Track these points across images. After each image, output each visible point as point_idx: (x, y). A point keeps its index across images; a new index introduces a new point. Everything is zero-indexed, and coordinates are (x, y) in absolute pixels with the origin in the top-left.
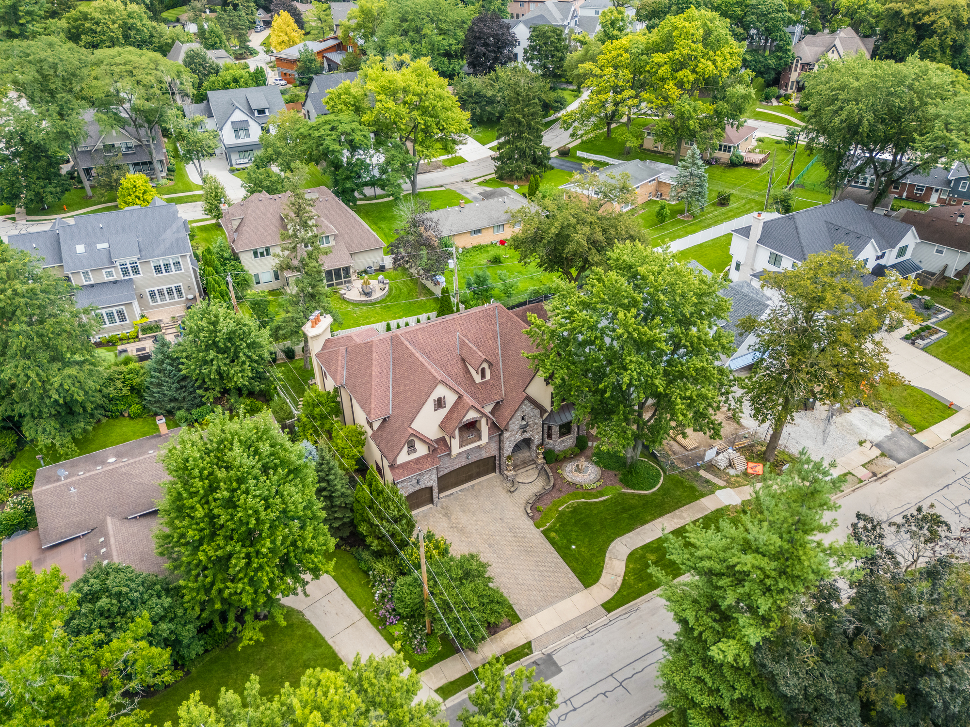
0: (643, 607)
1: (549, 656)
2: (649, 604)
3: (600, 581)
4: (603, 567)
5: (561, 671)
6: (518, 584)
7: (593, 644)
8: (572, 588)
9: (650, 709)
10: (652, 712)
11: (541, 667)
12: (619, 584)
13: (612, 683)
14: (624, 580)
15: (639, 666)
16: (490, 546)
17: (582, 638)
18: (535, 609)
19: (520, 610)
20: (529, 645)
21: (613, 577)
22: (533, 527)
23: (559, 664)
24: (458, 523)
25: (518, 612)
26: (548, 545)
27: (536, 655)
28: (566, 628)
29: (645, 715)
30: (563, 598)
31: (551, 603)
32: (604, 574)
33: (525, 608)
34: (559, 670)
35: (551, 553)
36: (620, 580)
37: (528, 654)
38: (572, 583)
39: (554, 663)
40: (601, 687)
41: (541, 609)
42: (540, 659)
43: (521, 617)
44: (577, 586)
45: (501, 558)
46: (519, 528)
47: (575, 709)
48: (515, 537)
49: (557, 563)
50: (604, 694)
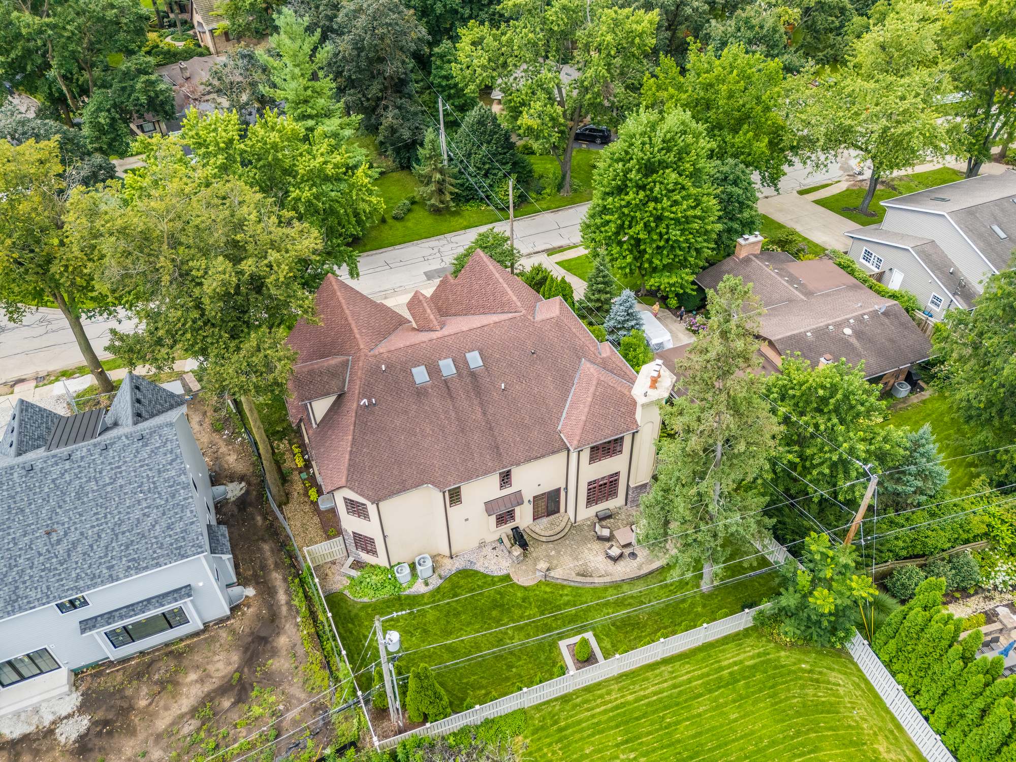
13: (393, 265)
40: (402, 264)
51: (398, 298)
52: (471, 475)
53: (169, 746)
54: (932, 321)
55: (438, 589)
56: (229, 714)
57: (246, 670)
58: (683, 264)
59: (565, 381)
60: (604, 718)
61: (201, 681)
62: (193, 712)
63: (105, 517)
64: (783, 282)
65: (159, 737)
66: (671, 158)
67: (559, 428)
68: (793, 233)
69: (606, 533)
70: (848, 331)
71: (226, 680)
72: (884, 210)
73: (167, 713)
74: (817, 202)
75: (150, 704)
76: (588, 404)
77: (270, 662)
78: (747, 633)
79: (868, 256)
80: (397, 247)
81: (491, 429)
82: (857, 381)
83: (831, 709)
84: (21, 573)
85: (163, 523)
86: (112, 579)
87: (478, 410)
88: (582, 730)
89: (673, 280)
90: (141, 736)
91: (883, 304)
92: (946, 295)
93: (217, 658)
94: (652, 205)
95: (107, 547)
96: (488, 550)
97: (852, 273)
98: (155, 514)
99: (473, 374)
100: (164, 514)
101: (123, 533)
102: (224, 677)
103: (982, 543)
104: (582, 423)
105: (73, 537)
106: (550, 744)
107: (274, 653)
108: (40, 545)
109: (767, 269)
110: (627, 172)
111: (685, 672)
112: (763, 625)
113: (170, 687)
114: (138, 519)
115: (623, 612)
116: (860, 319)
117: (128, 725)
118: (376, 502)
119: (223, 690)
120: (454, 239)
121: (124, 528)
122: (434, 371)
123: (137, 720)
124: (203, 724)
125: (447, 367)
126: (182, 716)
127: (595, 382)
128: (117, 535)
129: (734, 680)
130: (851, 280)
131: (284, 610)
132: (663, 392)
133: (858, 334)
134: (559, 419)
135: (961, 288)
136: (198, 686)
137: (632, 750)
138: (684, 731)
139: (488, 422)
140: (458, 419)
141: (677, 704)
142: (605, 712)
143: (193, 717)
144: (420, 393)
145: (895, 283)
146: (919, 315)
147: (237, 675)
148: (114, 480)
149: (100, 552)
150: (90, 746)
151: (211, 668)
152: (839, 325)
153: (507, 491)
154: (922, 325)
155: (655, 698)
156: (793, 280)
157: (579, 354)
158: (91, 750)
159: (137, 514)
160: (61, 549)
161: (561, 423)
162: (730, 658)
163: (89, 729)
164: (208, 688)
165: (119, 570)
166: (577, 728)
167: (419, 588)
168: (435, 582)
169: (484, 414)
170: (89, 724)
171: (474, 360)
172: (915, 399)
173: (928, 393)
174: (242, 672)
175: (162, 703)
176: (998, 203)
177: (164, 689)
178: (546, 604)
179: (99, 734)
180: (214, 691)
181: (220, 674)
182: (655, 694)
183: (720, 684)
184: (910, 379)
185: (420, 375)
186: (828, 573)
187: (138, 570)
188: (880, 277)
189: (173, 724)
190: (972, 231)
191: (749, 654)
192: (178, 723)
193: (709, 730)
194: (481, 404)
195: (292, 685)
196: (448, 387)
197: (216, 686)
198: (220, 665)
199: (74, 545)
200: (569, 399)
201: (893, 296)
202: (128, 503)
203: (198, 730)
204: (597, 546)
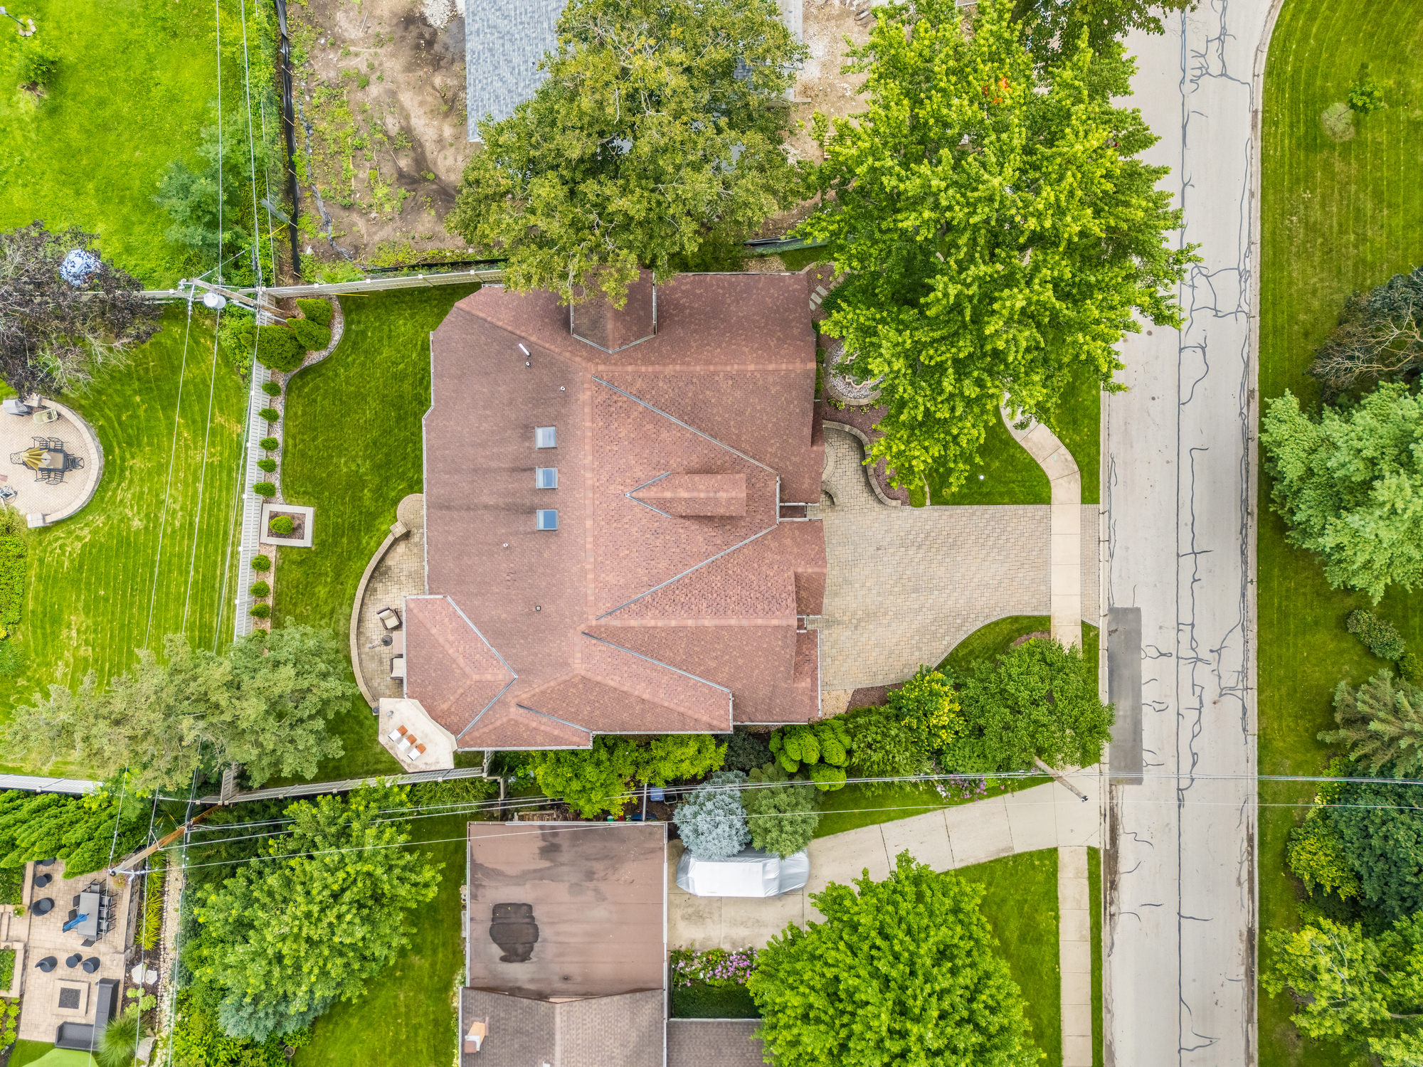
0: (1113, 450)
1: (1112, 610)
2: (1114, 439)
3: (1050, 478)
4: (1032, 459)
5: (1138, 610)
6: (996, 589)
7: (1127, 548)
8: (1040, 521)
9: (1240, 541)
10: (1244, 543)
11: (1120, 628)
12: (1070, 457)
13: (1188, 562)
14: (1067, 446)
15: (1186, 517)
16: (916, 590)
17: (1112, 556)
18: (1043, 588)
19: (1035, 609)
20: (1087, 628)
21: (1055, 456)
22: (917, 512)
23: (1129, 605)
24: (854, 614)
25: (1036, 613)
26: (960, 510)
27: (1102, 625)
28: (1088, 566)
29: (1242, 553)
30: (1048, 543)
31: (1046, 564)
32: (1043, 466)
33: (1034, 601)
34: (1137, 611)
35: (973, 514)
36: (1063, 450)
37: (1097, 635)
38: (1033, 518)
39: (1125, 611)
40: (1186, 579)
41: (1046, 581)
42: (1109, 623)
43: (1045, 613)
44: (1040, 513)
45: (944, 588)
46: (909, 533)
47: (1193, 625)
48: (919, 547)
49: (993, 517)
50: (1195, 580)
51: (1076, 543)
53: (379, 103)
56: (390, 164)
57: (434, 187)
59: (497, 635)
60: (222, 516)
61: (440, 141)
62: (407, 131)
63: (521, 23)
65: (393, 94)
67: (449, 598)
71: (431, 166)
73: (416, 103)
75: (434, 88)
76: (447, 646)
77: (433, 213)
80: (1252, 590)
81: (469, 509)
87: (491, 501)
88: (220, 491)
90: (401, 78)
93: (460, 158)
95: (495, 27)
100: (510, 91)
101: (503, 45)
102: (435, 164)
104: (429, 625)
106: (221, 454)
113: (445, 108)
114: (511, 61)
117: (418, 65)
119: (420, 161)
120: (1232, 706)
121: (508, 45)
123: (421, 73)
124: (389, 138)
126: (407, 118)
127: (467, 670)
128: (502, 38)
134: (458, 603)
136: (435, 137)
137: (182, 526)
139: (476, 508)
140: (488, 470)
141: (203, 590)
142: (227, 520)
143: (402, 128)
147: (431, 176)
150: (411, 27)
151: (450, 152)
155: (218, 572)
158: (406, 28)
161: (453, 603)
163: (430, 26)
164: (429, 147)
166: (224, 486)
169: (486, 507)
170: (436, 26)
174: (433, 182)
175: (429, 99)
177: (446, 102)
179: (421, 36)
180: (423, 153)
181: (439, 161)
182: (222, 574)
189: (402, 108)
192: (401, 113)
193: (167, 605)
194: (496, 507)
195: (394, 230)
196: (525, 470)
197: (428, 154)
198: (450, 161)
200: (476, 630)
202: (528, 48)
203: (385, 133)
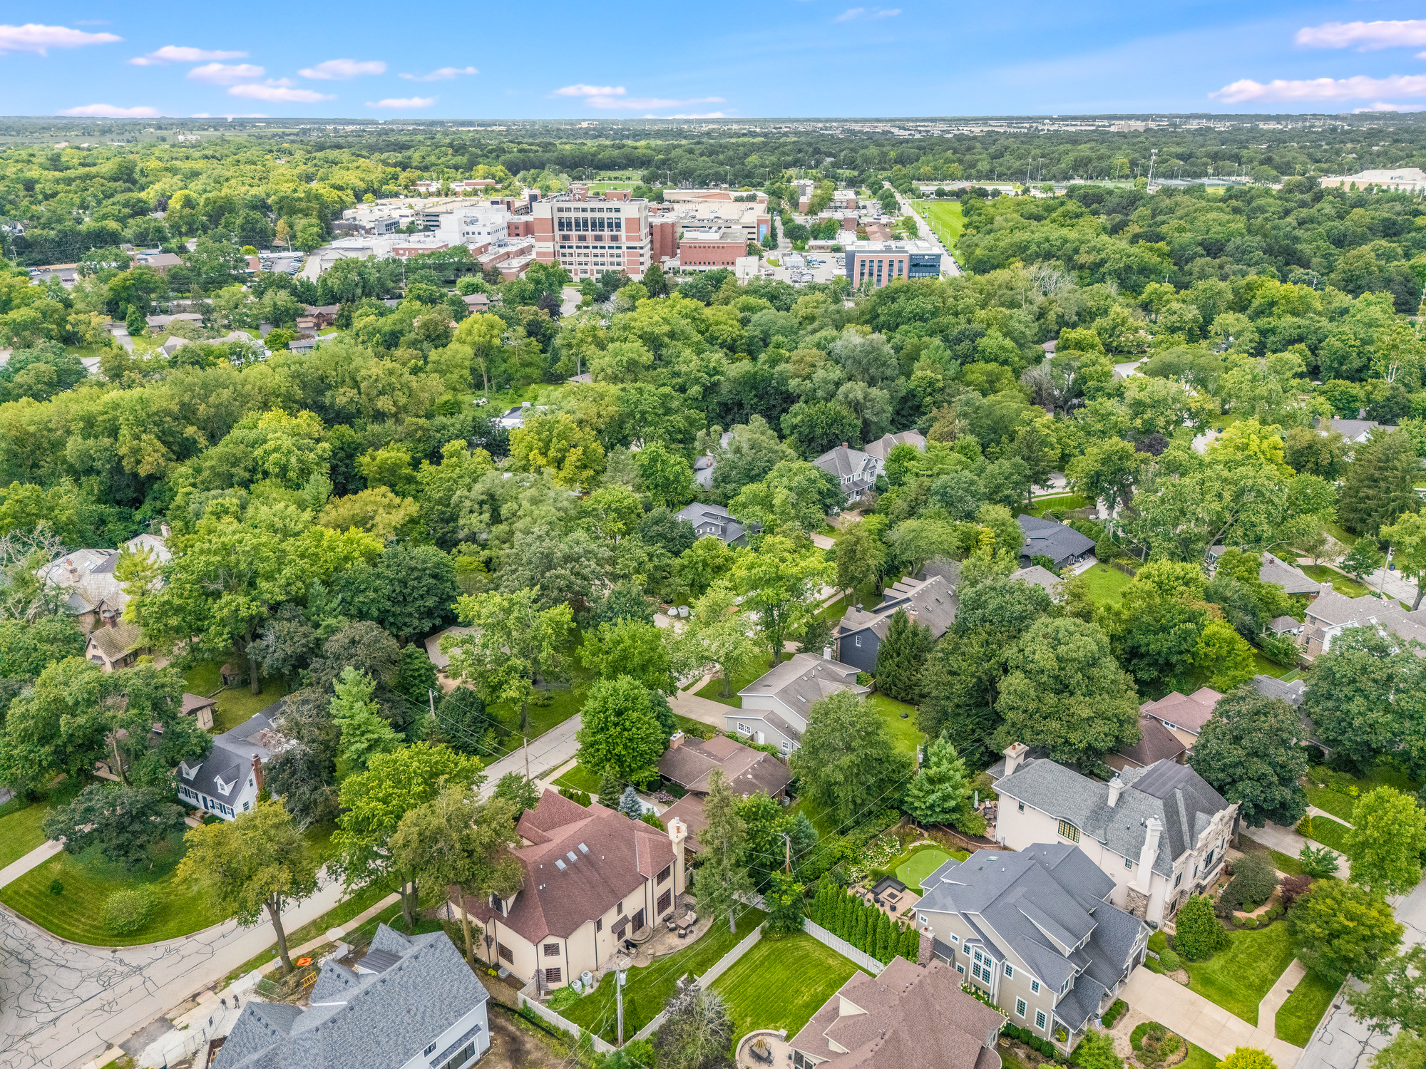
52: (605, 910)
54: (788, 757)
55: (600, 987)
58: (650, 762)
59: (631, 845)
63: (433, 994)
64: (704, 756)
66: (630, 704)
67: (638, 870)
68: (696, 722)
69: (673, 925)
70: (750, 776)
72: (740, 698)
74: (696, 694)
76: (647, 853)
78: (760, 942)
79: (741, 726)
81: (606, 882)
82: (766, 799)
83: (807, 956)
84: (404, 1037)
85: (462, 987)
86: (450, 1024)
87: (596, 874)
89: (647, 774)
91: (761, 756)
92: (789, 741)
94: (626, 733)
95: (440, 1009)
96: (615, 959)
97: (737, 740)
98: (456, 984)
99: (586, 856)
101: (445, 999)
103: (842, 862)
105: (422, 1009)
107: (528, 1053)
108: (406, 1018)
109: (691, 752)
110: (606, 718)
111: (740, 970)
112: (765, 934)
114: (449, 990)
115: (699, 958)
116: (753, 768)
118: (566, 937)
121: (444, 996)
122: (566, 860)
125: (572, 856)
128: (442, 1001)
129: (762, 963)
130: (739, 745)
131: (518, 1033)
132: (684, 833)
133: (755, 776)
134: (636, 866)
135: (794, 735)
138: (750, 991)
139: (603, 879)
140: (588, 882)
141: (743, 983)
144: (564, 874)
145: (761, 740)
146: (780, 756)
148: (428, 973)
149: (438, 1013)
152: (745, 774)
153: (622, 916)
154: (782, 761)
156: (709, 754)
157: (632, 829)
159: (448, 987)
160: (418, 1018)
161: (638, 868)
162: (757, 956)
165: (451, 1019)
167: (589, 991)
168: (596, 985)
169: (600, 875)
171: (584, 848)
172: (794, 804)
173: (798, 800)
176: (796, 682)
178: (660, 970)
183: (757, 967)
184: (788, 794)
185: (561, 864)
186: (784, 888)
187: (461, 1015)
188: (752, 738)
190: (788, 702)
191: (765, 950)
193: (760, 986)
194: (596, 871)
196: (576, 867)
199: (424, 1013)
200: (637, 853)
201: (764, 749)
202: (440, 983)
204: (671, 935)
